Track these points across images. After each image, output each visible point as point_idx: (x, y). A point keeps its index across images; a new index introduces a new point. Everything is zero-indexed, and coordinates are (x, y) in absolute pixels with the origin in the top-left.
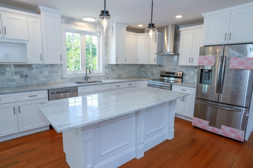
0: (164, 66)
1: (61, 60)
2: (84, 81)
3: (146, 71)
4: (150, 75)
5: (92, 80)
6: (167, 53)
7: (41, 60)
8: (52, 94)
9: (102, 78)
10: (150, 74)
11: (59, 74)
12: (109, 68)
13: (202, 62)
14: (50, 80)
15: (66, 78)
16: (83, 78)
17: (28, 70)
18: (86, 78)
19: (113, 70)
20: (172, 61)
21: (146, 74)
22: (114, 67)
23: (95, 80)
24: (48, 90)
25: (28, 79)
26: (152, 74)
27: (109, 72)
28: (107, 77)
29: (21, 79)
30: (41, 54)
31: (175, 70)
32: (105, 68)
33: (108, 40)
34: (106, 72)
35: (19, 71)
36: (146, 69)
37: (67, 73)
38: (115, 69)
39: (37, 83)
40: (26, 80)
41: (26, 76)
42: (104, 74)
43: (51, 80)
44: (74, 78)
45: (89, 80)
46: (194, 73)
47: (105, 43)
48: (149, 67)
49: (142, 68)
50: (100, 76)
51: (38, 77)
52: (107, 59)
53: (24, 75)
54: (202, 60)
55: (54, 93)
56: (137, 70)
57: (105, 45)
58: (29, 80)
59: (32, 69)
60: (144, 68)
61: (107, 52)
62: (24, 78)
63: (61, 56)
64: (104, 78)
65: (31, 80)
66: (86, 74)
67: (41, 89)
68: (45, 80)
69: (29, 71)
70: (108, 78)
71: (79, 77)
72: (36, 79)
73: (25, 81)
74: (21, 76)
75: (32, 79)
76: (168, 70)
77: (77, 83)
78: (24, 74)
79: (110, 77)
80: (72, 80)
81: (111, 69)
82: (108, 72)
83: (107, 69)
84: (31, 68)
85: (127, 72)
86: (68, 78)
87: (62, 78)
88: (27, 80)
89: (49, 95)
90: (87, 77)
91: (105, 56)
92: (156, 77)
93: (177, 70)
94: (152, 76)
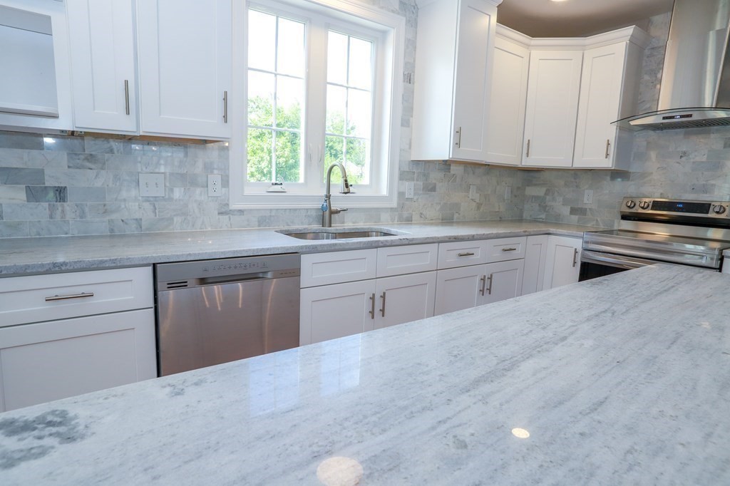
0: (644, 175)
1: (225, 117)
2: (316, 227)
3: (548, 197)
4: (568, 213)
5: (349, 225)
6: (682, 117)
7: (128, 113)
8: (172, 286)
9: (385, 217)
10: (566, 211)
11: (211, 193)
12: (414, 180)
14: (172, 219)
15: (241, 212)
16: (314, 213)
17: (69, 167)
18: (327, 214)
19: (430, 187)
20: (685, 153)
21: (544, 207)
22: (435, 176)
23: (361, 225)
24: (154, 265)
25: (67, 208)
26: (573, 211)
27: (415, 194)
28: (405, 214)
29: (33, 204)
30: (126, 82)
31: (705, 191)
32: (401, 178)
33: (414, 61)
34: (401, 194)
35: (21, 166)
36: (548, 190)
37: (247, 191)
38: (435, 184)
39: (112, 230)
40: (59, 212)
41: (61, 193)
42: (394, 205)
43: (175, 219)
44: (273, 214)
45: (337, 227)
47: (406, 73)
48: (562, 183)
49: (528, 186)
50: (378, 210)
51: (116, 199)
52: (411, 140)
53: (46, 187)
55: (182, 284)
56: (512, 192)
57: (404, 81)
58: (70, 215)
59: (86, 159)
60: (535, 185)
61: (412, 109)
62: (46, 205)
63: (225, 99)
64: (393, 220)
65: (83, 215)
66: (328, 197)
67: (114, 261)
68: (147, 214)
69: (71, 170)
70: (408, 221)
71: (295, 210)
72: (105, 212)
73: (51, 217)
74: (35, 193)
75: (87, 210)
77: (289, 233)
78: (47, 184)
79: (416, 217)
80: (265, 221)
81: (420, 183)
82: (411, 196)
83: (406, 180)
84: (82, 157)
85: (477, 201)
86: (251, 210)
87: (224, 211)
88: (63, 211)
89: (159, 293)
90: (332, 213)
91: (402, 125)
92: (594, 223)
93: (716, 193)
94: (575, 218)
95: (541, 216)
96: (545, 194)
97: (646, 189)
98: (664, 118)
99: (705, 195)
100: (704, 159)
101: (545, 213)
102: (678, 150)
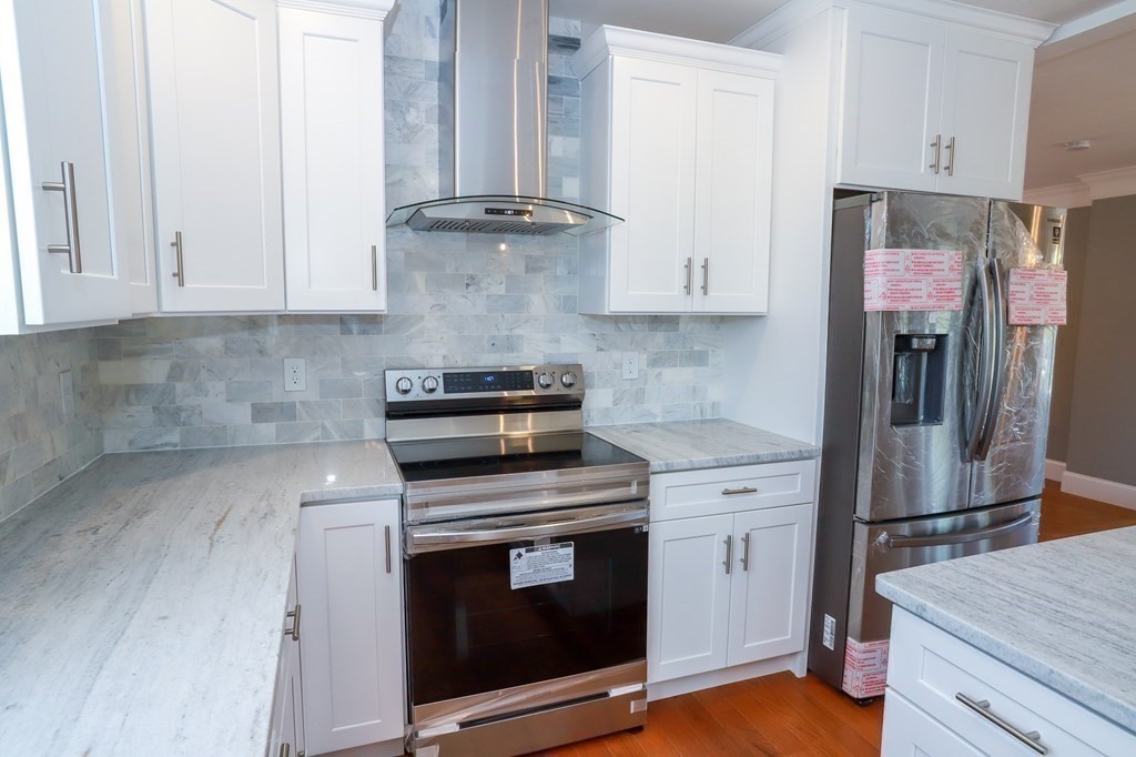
0: (408, 321)
3: (179, 387)
4: (248, 419)
6: (515, 212)
10: (241, 414)
13: (906, 292)
20: (472, 278)
21: (170, 413)
26: (260, 413)
31: (511, 349)
36: (176, 367)
46: (644, 357)
48: (218, 345)
54: (908, 276)
76: (443, 351)
92: (318, 433)
93: (525, 351)
94: (267, 431)
95: (166, 439)
96: (170, 377)
97: (416, 351)
98: (488, 211)
99: (511, 355)
100: (502, 291)
101: (178, 429)
102: (460, 272)
